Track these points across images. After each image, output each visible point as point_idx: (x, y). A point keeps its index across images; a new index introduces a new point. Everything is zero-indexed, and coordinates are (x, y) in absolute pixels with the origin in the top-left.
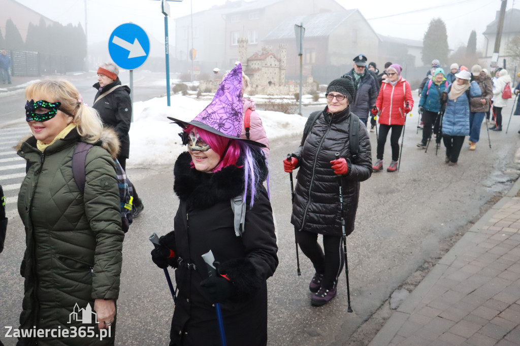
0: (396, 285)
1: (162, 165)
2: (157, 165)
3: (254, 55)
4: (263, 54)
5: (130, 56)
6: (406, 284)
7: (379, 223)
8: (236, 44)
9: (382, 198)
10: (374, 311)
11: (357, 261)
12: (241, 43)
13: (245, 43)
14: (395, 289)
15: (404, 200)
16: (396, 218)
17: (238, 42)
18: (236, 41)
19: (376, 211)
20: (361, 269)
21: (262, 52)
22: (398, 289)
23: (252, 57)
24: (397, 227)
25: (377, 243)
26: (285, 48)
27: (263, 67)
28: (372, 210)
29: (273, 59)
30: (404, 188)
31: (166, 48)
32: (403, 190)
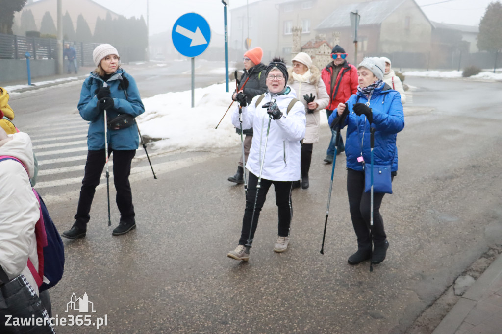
0: (460, 271)
1: (222, 148)
2: (217, 148)
3: (308, 43)
4: (316, 42)
5: (192, 45)
6: (470, 270)
7: (438, 209)
8: (290, 33)
9: (441, 184)
10: (438, 297)
11: (419, 245)
12: (295, 31)
13: (299, 32)
14: (460, 275)
15: (463, 186)
16: (456, 203)
17: (293, 30)
18: (289, 30)
19: (434, 196)
20: (422, 254)
21: (315, 40)
22: (463, 275)
23: (306, 45)
24: (457, 213)
25: (438, 228)
26: (338, 37)
27: (317, 55)
28: (431, 196)
29: (327, 47)
30: (463, 174)
31: (225, 37)
32: (462, 176)
